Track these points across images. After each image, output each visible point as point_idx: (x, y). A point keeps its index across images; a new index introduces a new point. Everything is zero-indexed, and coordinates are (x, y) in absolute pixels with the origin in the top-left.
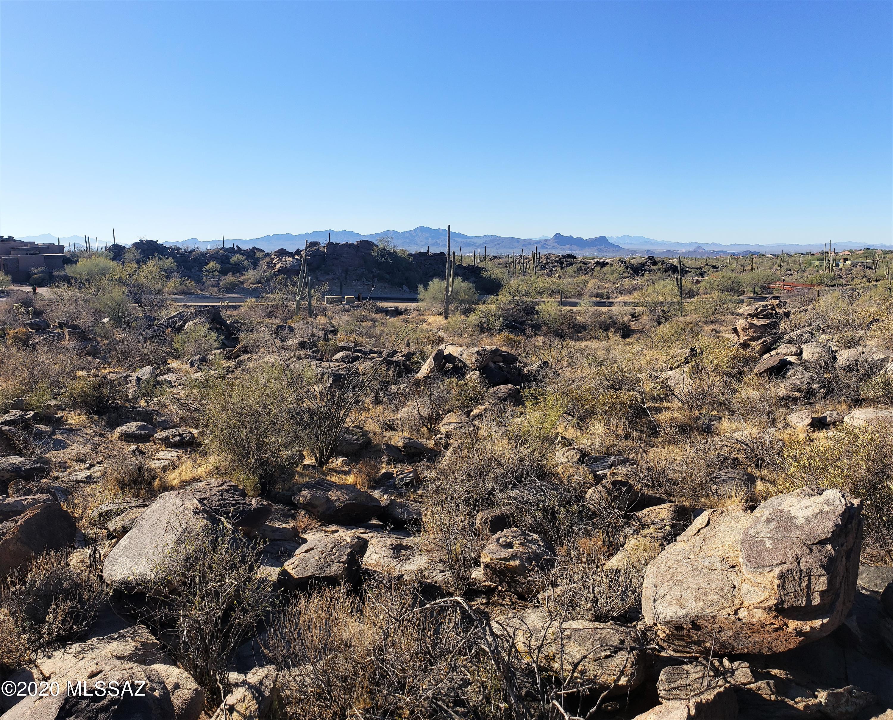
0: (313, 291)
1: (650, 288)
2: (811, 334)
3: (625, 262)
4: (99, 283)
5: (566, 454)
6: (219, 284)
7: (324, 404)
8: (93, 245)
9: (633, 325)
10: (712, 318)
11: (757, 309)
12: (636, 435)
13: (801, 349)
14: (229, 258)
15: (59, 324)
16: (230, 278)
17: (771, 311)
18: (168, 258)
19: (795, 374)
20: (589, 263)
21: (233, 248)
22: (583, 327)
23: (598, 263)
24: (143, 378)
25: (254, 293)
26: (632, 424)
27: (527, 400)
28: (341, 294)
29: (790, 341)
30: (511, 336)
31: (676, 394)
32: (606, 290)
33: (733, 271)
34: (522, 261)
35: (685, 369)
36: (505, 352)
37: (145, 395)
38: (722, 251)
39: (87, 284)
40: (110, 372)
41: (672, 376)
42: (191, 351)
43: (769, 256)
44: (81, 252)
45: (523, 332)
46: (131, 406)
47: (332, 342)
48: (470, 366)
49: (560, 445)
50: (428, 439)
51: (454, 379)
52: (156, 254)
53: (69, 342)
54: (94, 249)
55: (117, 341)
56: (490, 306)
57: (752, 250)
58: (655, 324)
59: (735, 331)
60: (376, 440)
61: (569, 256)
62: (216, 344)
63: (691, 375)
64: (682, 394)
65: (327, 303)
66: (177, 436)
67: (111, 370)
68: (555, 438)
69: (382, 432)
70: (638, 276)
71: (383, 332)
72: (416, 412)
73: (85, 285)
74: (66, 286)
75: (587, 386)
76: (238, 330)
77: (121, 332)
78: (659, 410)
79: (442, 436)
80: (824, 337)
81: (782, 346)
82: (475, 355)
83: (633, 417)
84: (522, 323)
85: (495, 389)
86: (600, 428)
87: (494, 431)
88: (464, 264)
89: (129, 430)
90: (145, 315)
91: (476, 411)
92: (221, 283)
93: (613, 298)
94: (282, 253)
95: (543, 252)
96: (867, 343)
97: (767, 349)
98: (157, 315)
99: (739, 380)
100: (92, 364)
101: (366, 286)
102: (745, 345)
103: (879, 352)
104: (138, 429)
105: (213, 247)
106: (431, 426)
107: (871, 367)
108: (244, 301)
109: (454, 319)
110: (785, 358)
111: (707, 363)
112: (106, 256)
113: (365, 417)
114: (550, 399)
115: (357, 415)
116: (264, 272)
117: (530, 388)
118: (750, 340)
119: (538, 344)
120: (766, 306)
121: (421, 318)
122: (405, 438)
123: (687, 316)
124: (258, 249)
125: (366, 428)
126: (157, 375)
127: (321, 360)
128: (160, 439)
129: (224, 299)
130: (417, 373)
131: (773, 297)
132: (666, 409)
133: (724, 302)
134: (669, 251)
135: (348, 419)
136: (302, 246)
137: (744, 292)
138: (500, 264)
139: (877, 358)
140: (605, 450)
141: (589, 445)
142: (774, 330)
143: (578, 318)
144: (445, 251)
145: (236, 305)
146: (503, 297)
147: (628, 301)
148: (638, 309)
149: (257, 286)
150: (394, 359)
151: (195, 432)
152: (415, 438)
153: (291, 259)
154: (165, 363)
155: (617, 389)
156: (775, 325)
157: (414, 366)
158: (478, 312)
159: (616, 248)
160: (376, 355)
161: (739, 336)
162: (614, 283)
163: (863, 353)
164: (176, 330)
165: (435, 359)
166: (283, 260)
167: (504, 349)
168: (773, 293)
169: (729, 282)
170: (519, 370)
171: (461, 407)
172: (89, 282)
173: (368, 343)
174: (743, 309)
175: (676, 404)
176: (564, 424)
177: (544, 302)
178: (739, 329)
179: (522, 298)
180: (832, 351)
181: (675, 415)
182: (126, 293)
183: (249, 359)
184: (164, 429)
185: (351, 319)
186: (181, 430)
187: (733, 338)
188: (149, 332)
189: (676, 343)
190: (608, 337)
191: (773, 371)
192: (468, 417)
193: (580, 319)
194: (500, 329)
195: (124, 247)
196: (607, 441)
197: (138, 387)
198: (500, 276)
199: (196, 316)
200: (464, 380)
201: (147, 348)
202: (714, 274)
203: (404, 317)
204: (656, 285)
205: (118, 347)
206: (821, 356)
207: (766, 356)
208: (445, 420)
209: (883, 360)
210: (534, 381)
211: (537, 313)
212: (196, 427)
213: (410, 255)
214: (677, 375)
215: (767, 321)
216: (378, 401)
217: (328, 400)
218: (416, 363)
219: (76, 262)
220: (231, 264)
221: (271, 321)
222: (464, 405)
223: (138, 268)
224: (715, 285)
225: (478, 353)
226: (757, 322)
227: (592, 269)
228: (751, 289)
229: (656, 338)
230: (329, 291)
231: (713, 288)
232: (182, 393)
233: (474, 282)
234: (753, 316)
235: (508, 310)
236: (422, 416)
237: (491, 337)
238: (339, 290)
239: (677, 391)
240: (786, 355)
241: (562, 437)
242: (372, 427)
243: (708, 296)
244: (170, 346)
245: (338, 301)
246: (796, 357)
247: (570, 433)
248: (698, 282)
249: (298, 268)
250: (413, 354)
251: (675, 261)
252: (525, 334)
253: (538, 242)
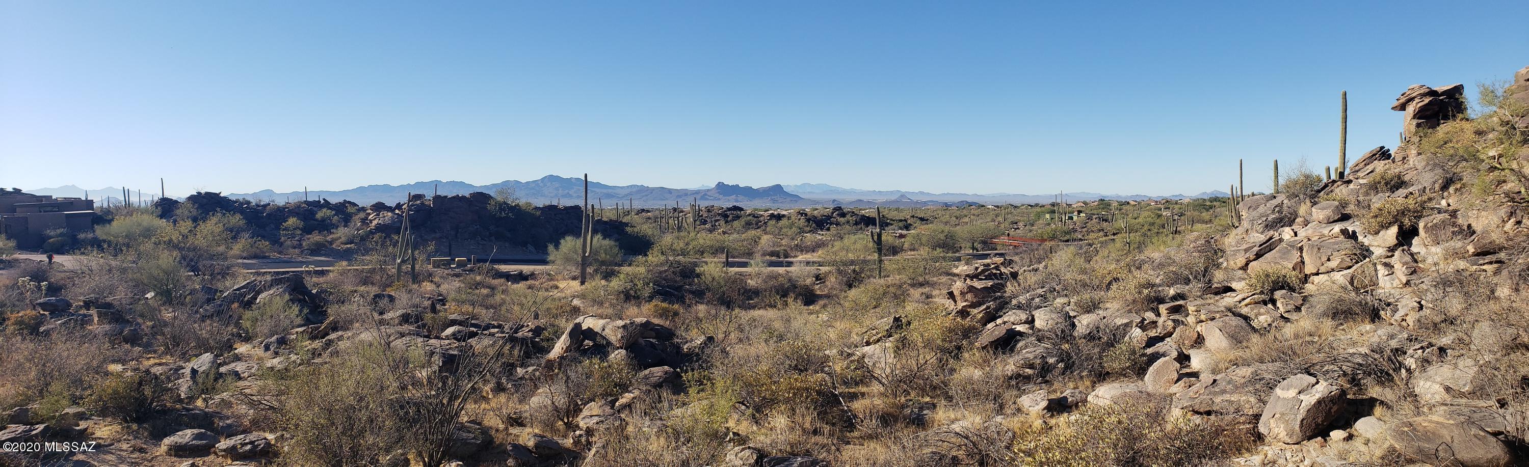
0: (417, 252)
1: (838, 244)
2: (1044, 297)
3: (806, 215)
4: (142, 248)
5: (739, 455)
6: (301, 245)
7: (433, 393)
8: (134, 199)
9: (818, 290)
10: (921, 279)
11: (977, 268)
12: (827, 429)
13: (1033, 316)
14: (313, 214)
15: (85, 302)
16: (316, 237)
17: (994, 271)
18: (234, 213)
19: (1026, 347)
20: (762, 216)
21: (319, 202)
22: (756, 292)
23: (772, 216)
24: (201, 370)
25: (346, 255)
26: (822, 415)
27: (690, 386)
28: (450, 255)
29: (1019, 307)
30: (665, 305)
31: (876, 375)
32: (782, 248)
33: (946, 223)
34: (676, 214)
35: (887, 344)
36: (658, 325)
37: (203, 392)
38: (932, 201)
39: (124, 248)
40: (156, 364)
41: (870, 353)
42: (266, 331)
43: (990, 207)
44: (118, 208)
45: (681, 300)
46: (184, 408)
47: (441, 314)
48: (615, 343)
49: (732, 444)
50: (565, 436)
51: (596, 360)
52: (218, 209)
53: (97, 326)
54: (136, 205)
55: (165, 322)
56: (638, 269)
57: (970, 200)
58: (845, 287)
59: (951, 295)
60: (499, 438)
61: (736, 208)
62: (299, 321)
63: (895, 352)
64: (884, 376)
65: (434, 267)
66: (247, 444)
67: (157, 361)
68: (726, 435)
69: (506, 429)
70: (822, 230)
71: (504, 302)
72: (549, 402)
73: (122, 250)
74: (95, 252)
75: (764, 367)
76: (326, 302)
77: (170, 310)
78: (853, 397)
79: (581, 432)
80: (1060, 301)
81: (1010, 313)
82: (621, 330)
83: (823, 406)
84: (679, 289)
85: (647, 372)
86: (783, 421)
87: (647, 426)
88: (605, 219)
89: (181, 440)
90: (203, 287)
91: (622, 401)
92: (304, 244)
93: (791, 257)
94: (379, 207)
95: (703, 204)
96: (1108, 305)
97: (991, 317)
98: (220, 286)
99: (957, 358)
100: (130, 354)
101: (480, 246)
102: (963, 313)
103: (1121, 317)
104: (194, 439)
105: (293, 200)
106: (568, 420)
107: (1114, 334)
108: (333, 265)
109: (593, 284)
110: (1014, 327)
111: (915, 336)
112: (152, 213)
113: (484, 410)
114: (720, 385)
115: (473, 406)
116: (358, 230)
117: (693, 370)
118: (970, 306)
119: (701, 315)
120: (988, 265)
121: (551, 283)
122: (536, 435)
123: (888, 276)
124: (349, 202)
125: (486, 423)
126: (220, 365)
127: (428, 337)
128: (224, 450)
129: (307, 264)
130: (549, 352)
131: (996, 254)
132: (863, 394)
133: (936, 260)
134: (860, 200)
135: (463, 412)
136: (404, 200)
137: (961, 248)
138: (649, 218)
139: (1120, 323)
140: (788, 449)
141: (769, 442)
142: (999, 294)
143: (749, 281)
144: (581, 203)
145: (323, 270)
146: (654, 257)
147: (812, 260)
148: (824, 269)
149: (349, 246)
150: (520, 334)
151: (271, 437)
152: (549, 436)
153: (390, 214)
154: (231, 348)
155: (802, 371)
156: (1001, 287)
157: (545, 344)
158: (622, 276)
159: (795, 198)
160: (496, 330)
161: (955, 302)
162: (793, 239)
163: (1104, 318)
164: (245, 305)
165: (571, 334)
166: (381, 216)
167: (656, 321)
168: (996, 249)
169: (942, 236)
170: (678, 348)
171: (604, 395)
172: (128, 246)
173: (485, 315)
174: (960, 268)
175: (876, 388)
176: (736, 416)
177: (706, 263)
178: (956, 293)
179: (678, 258)
180: (1070, 317)
181: (875, 403)
182: (178, 259)
183: (340, 338)
184: (229, 436)
185: (463, 285)
186: (253, 437)
187: (949, 304)
188: (209, 308)
189: (873, 311)
190: (787, 304)
191: (999, 344)
192: (612, 407)
193: (751, 283)
194: (649, 297)
195: (176, 202)
196: (793, 437)
197: (194, 382)
198: (650, 232)
199: (271, 285)
200: (607, 362)
201: (205, 330)
202: (922, 227)
203: (529, 282)
204: (846, 241)
205: (167, 330)
206: (1057, 324)
207: (990, 326)
208: (585, 412)
209: (1126, 325)
210: (697, 361)
211: (698, 276)
212: (271, 431)
213: (536, 208)
214: (878, 351)
215: (990, 283)
216: (499, 389)
217: (439, 388)
218: (548, 340)
219: (110, 221)
220: (317, 220)
221: (367, 289)
222: (607, 393)
223: (195, 227)
224: (924, 239)
225: (624, 327)
226: (978, 284)
227: (765, 223)
228: (969, 245)
229: (847, 304)
230: (437, 252)
231: (921, 244)
232: (252, 386)
233: (616, 241)
234: (972, 277)
235: (661, 272)
236: (557, 407)
237: (639, 306)
238: (448, 250)
239: (877, 372)
240: (1014, 324)
241: (734, 433)
242: (493, 421)
243: (915, 252)
244: (237, 325)
245: (447, 264)
246: (1027, 326)
247: (745, 427)
248: (901, 236)
249: (399, 225)
250: (544, 329)
251: (867, 212)
252: (684, 303)
253: (697, 192)
